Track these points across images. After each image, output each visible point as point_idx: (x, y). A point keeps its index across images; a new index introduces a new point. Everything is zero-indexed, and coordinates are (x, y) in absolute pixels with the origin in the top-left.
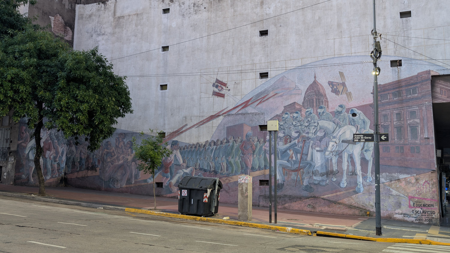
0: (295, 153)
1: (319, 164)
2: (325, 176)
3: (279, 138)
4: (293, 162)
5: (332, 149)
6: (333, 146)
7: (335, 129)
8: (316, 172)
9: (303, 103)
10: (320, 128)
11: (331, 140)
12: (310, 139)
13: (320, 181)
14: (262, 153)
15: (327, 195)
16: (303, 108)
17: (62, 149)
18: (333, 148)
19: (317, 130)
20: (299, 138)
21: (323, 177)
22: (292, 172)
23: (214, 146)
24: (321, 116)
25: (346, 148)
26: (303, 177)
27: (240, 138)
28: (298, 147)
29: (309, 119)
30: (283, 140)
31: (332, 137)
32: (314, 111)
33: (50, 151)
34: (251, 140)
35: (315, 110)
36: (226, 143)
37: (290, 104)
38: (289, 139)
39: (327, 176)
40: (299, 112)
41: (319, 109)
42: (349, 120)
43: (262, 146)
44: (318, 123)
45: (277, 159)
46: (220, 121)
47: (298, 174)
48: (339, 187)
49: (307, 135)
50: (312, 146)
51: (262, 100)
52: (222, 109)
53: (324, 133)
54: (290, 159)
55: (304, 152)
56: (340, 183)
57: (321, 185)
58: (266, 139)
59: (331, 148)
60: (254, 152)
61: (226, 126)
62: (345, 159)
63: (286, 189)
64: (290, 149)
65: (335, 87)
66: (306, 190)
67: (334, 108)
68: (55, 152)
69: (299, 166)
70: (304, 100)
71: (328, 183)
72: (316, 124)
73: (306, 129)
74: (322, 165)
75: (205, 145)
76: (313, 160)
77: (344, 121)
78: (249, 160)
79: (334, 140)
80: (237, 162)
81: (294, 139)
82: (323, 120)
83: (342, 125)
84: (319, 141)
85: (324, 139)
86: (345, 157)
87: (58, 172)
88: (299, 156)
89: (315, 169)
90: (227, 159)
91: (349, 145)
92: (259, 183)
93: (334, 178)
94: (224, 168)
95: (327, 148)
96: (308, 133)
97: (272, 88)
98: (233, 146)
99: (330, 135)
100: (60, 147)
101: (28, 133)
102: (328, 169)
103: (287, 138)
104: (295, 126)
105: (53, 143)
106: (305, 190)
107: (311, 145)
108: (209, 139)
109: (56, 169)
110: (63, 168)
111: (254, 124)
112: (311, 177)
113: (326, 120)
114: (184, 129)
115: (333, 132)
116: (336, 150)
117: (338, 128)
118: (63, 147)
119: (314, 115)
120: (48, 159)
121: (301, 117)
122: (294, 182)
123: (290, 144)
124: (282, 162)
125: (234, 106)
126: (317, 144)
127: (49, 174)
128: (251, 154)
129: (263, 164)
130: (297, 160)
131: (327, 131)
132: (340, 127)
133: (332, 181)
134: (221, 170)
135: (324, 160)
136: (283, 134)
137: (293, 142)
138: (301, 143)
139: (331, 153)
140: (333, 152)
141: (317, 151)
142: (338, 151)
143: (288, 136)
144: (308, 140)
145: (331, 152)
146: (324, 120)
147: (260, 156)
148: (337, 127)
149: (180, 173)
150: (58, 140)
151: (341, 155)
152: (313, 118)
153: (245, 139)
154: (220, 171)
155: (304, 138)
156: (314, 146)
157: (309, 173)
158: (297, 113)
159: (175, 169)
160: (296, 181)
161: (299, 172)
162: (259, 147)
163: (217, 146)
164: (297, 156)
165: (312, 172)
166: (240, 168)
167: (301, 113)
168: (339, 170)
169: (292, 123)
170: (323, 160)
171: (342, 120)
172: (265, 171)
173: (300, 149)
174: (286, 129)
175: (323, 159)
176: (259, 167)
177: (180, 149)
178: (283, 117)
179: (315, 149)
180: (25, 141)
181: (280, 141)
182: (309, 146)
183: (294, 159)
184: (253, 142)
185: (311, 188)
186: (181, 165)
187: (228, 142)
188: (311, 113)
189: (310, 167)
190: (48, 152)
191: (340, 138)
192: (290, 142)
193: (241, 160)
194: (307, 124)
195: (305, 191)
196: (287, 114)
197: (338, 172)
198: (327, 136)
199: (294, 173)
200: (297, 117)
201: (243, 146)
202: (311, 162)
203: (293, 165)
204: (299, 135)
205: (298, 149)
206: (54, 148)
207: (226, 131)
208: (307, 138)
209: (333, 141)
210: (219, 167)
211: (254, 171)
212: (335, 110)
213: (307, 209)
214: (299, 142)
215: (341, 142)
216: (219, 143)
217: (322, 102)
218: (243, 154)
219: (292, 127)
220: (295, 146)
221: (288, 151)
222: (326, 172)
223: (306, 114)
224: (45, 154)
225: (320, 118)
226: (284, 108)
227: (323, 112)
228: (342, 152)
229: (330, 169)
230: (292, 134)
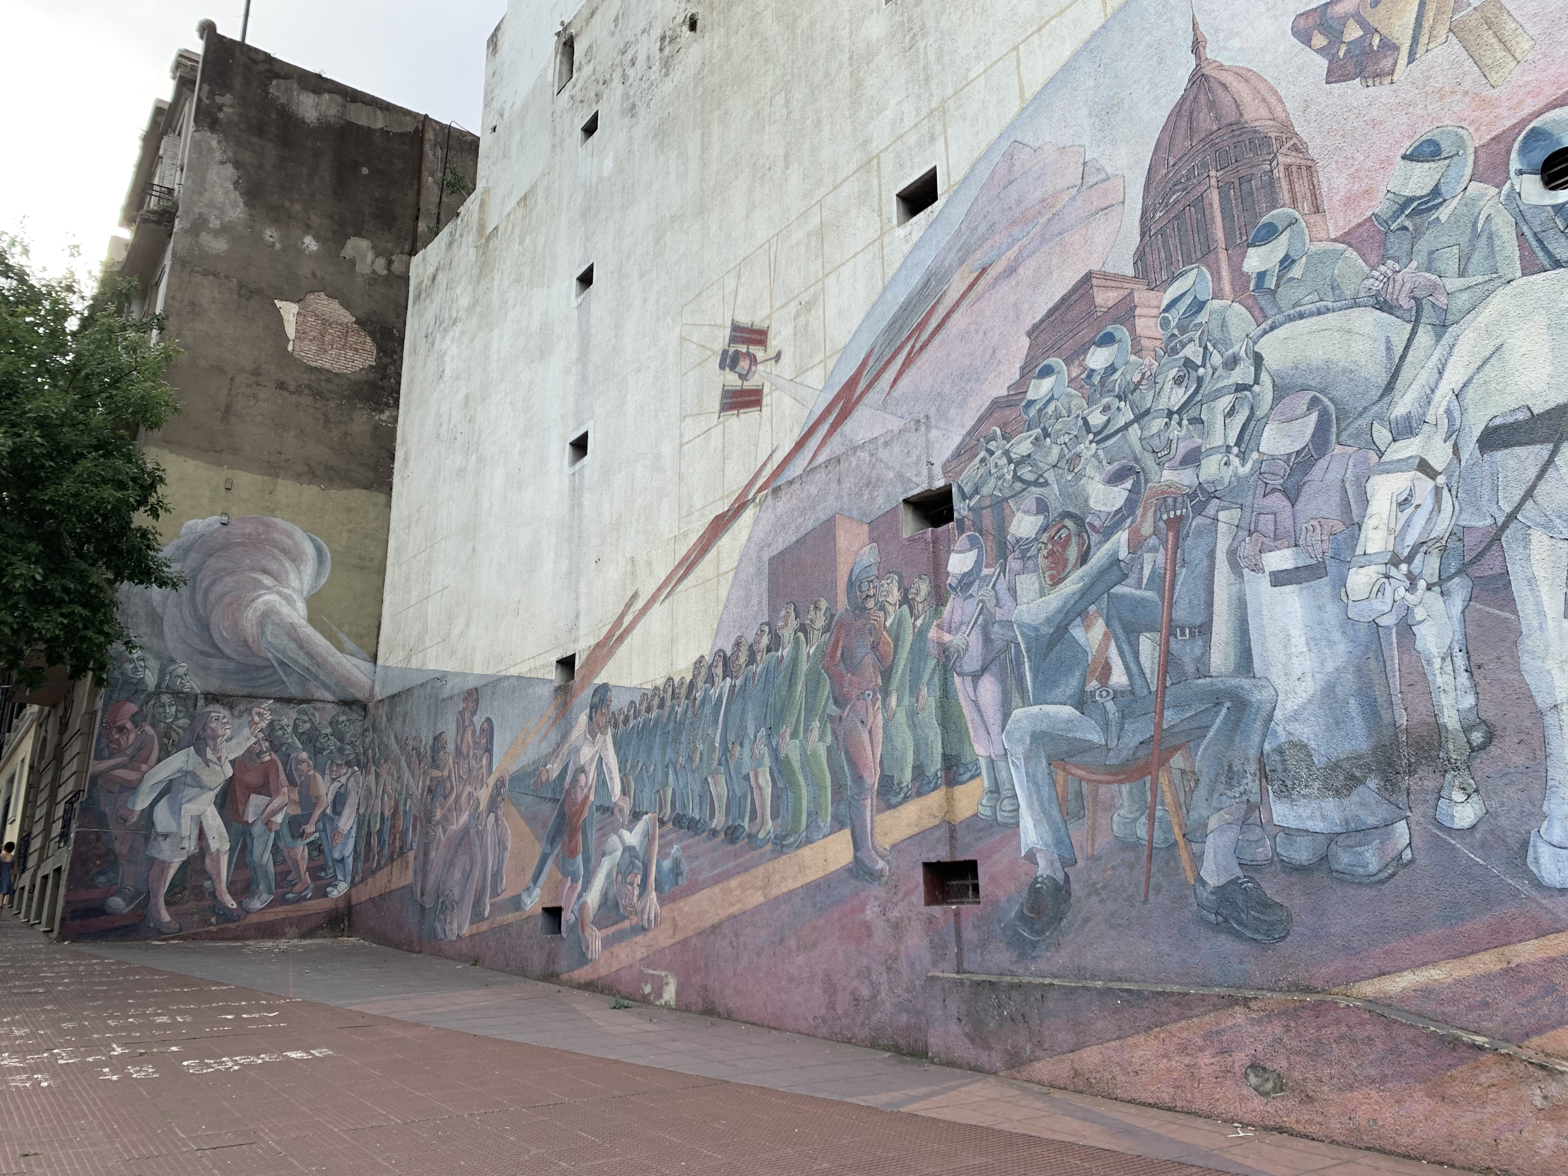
0: (1122, 637)
1: (1308, 688)
2: (1373, 783)
3: (1017, 553)
4: (1110, 706)
5: (1400, 537)
6: (1403, 504)
7: (1403, 357)
8: (1291, 762)
9: (1140, 256)
10: (1281, 392)
11: (1381, 454)
12: (1212, 496)
13: (1332, 838)
14: (926, 676)
15: (1414, 966)
16: (1142, 295)
17: (336, 784)
18: (1408, 524)
19: (1259, 413)
20: (1139, 512)
21: (1354, 798)
22: (1115, 787)
23: (724, 678)
24: (1273, 292)
25: (1529, 494)
26: (1194, 815)
27: (824, 604)
28: (1139, 586)
29: (1192, 352)
30: (1040, 560)
31: (1382, 435)
32: (1217, 277)
33: (270, 795)
34: (871, 604)
35: (1225, 273)
36: (769, 650)
37: (1064, 300)
38: (1074, 540)
39: (1390, 785)
40: (1122, 332)
41: (1251, 251)
42: (1521, 235)
43: (927, 631)
44: (1258, 359)
45: (1016, 699)
46: (744, 537)
47: (1154, 796)
48: (1524, 887)
49: (1186, 478)
50: (1232, 554)
51: (913, 347)
52: (753, 467)
53: (1314, 417)
54: (1093, 684)
55: (1180, 614)
56: (1525, 844)
57: (1345, 878)
58: (948, 574)
59: (1390, 531)
60: (887, 675)
61: (766, 555)
62: (1539, 603)
63: (1086, 920)
64: (1083, 614)
65: (1353, 33)
66: (1223, 927)
67: (1368, 192)
68: (295, 796)
69: (1159, 725)
70: (1143, 235)
71: (1407, 855)
72: (1243, 373)
73: (1175, 432)
74: (1329, 690)
75: (692, 685)
76: (1257, 665)
77: (1476, 257)
78: (865, 736)
79: (1409, 448)
80: (814, 754)
81: (1108, 533)
82: (1291, 319)
83: (1465, 296)
84: (1285, 492)
85: (1322, 463)
86: (1532, 581)
87: (314, 877)
88: (1147, 646)
89: (1280, 733)
90: (774, 743)
91: (1554, 453)
92: (921, 888)
93: (1458, 796)
94: (763, 808)
95: (1354, 539)
96: (1193, 458)
97: (960, 250)
98: (795, 660)
99: (1362, 422)
100: (327, 777)
101: (149, 729)
102: (1386, 717)
103: (1064, 533)
104: (1101, 436)
105: (285, 765)
106: (1216, 928)
107: (1222, 546)
108: (706, 649)
109: (303, 866)
110: (342, 860)
111: (880, 500)
112: (1251, 807)
113: (1319, 313)
114: (627, 621)
115: (1390, 387)
116: (1443, 525)
117: (1424, 337)
118: (343, 780)
119: (1226, 308)
120: (257, 830)
121: (1133, 358)
122: (1132, 867)
123: (1082, 579)
124: (1047, 715)
125: (797, 434)
126: (1266, 523)
127: (261, 887)
128: (875, 694)
129: (938, 750)
130: (1139, 682)
131: (1336, 394)
132: (1441, 328)
133: (1440, 826)
134: (753, 818)
135: (1342, 647)
136: (1038, 512)
137: (1099, 557)
138: (1155, 550)
139: (1393, 572)
140: (1409, 559)
141: (1279, 579)
142: (1459, 533)
143: (1068, 523)
144: (1199, 510)
145: (1395, 561)
146: (1301, 316)
147: (917, 701)
148: (1413, 333)
149: (611, 853)
150: (316, 752)
151: (1488, 567)
152: (1217, 334)
153: (842, 603)
154: (746, 824)
155: (1170, 501)
156: (1247, 548)
157: (1231, 776)
158: (1108, 340)
159: (599, 834)
160: (1150, 857)
161: (1163, 779)
162: (908, 638)
163: (737, 678)
164: (1136, 655)
165: (1253, 767)
166: (829, 790)
167: (1132, 330)
168: (1490, 713)
169: (1086, 422)
170: (1331, 643)
171: (1449, 261)
172: (950, 799)
173: (1149, 594)
174: (1050, 476)
175: (1336, 635)
176: (919, 770)
177: (616, 726)
178: (1031, 403)
179: (1257, 568)
180: (131, 760)
181: (1024, 570)
182: (1211, 555)
183: (1119, 678)
184: (882, 614)
185: (1266, 905)
186: (616, 811)
187: (776, 642)
188: (1199, 306)
189: (1237, 723)
190: (256, 801)
191: (1457, 414)
192: (1084, 558)
193: (829, 738)
194: (1176, 397)
195: (1222, 937)
196: (1047, 371)
197: (1490, 737)
198: (1344, 437)
199: (1125, 788)
200: (1112, 369)
201: (839, 652)
202: (1235, 681)
203: (1114, 730)
204: (1134, 491)
205: (1133, 598)
206: (292, 782)
207: (765, 584)
208: (1192, 496)
209: (1399, 466)
210: (745, 796)
211: (894, 800)
212: (1380, 205)
213: (1243, 1099)
214: (1136, 545)
215: (1469, 449)
216: (743, 658)
217: (1271, 184)
218: (840, 701)
219: (1087, 448)
220: (1119, 582)
221: (1077, 632)
222: (1375, 749)
223: (1165, 323)
224: (241, 807)
225: (1266, 317)
226: (1025, 342)
227: (1287, 257)
228: (1497, 538)
229: (1403, 721)
230: (1086, 500)
